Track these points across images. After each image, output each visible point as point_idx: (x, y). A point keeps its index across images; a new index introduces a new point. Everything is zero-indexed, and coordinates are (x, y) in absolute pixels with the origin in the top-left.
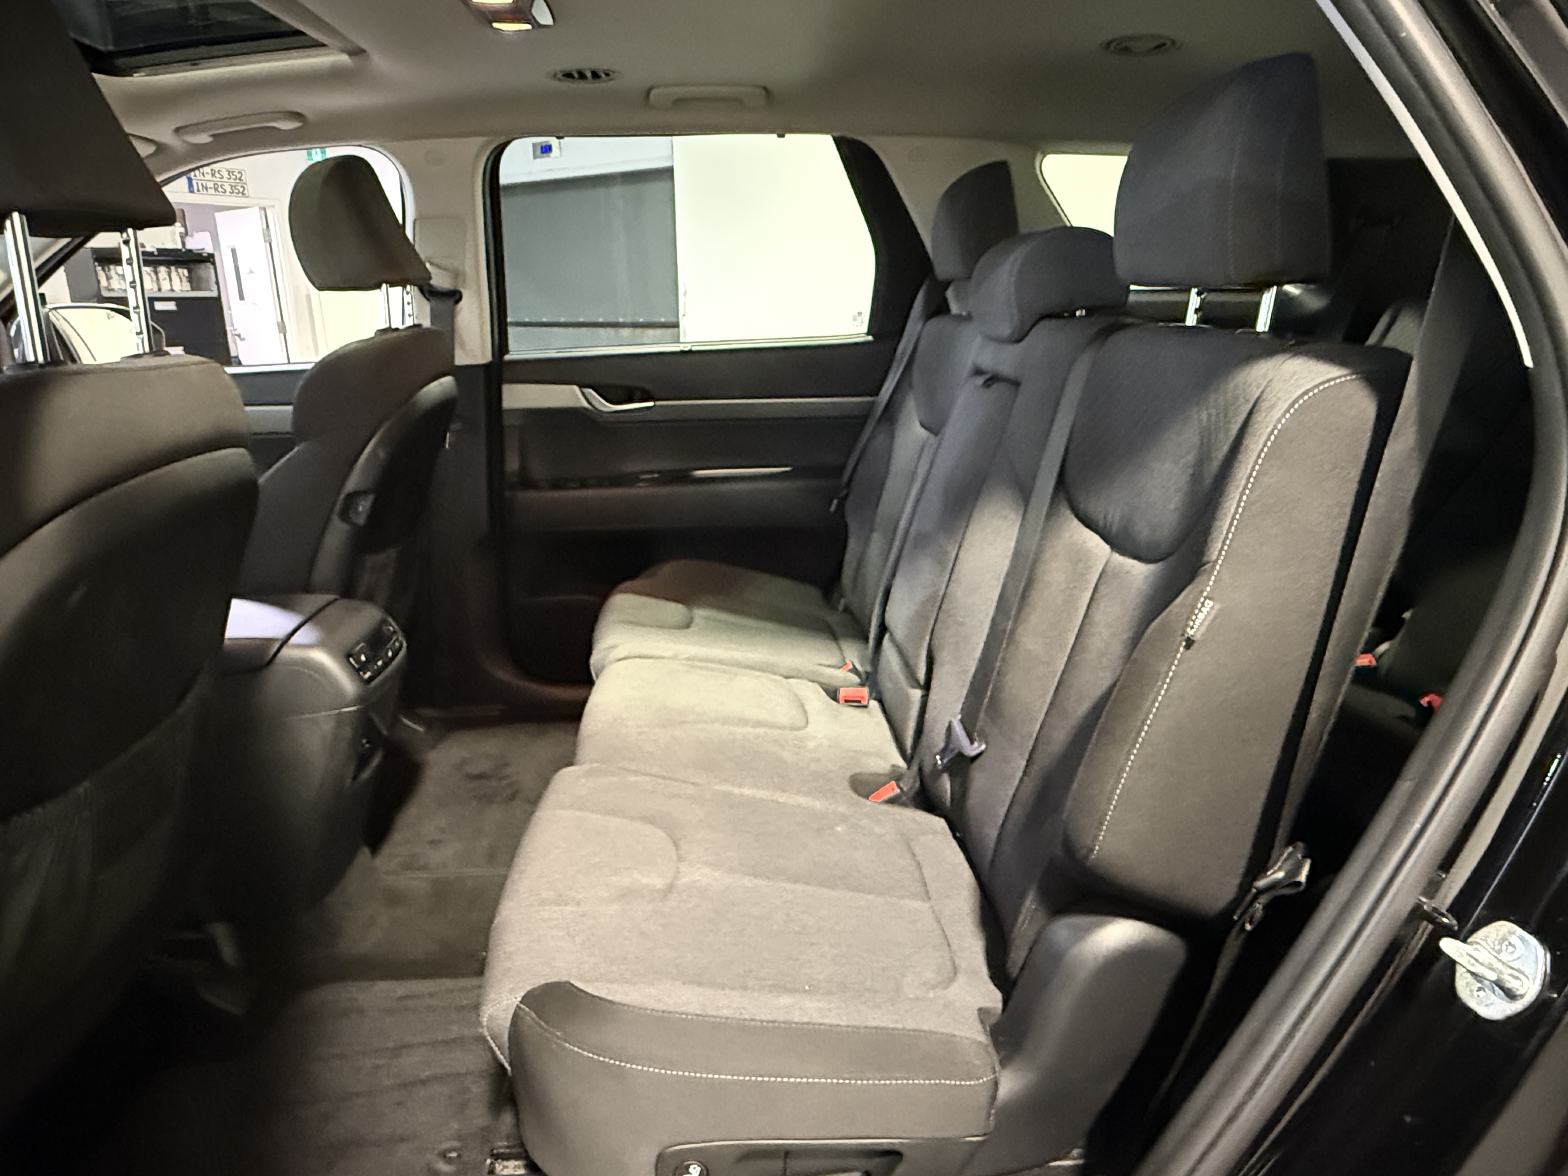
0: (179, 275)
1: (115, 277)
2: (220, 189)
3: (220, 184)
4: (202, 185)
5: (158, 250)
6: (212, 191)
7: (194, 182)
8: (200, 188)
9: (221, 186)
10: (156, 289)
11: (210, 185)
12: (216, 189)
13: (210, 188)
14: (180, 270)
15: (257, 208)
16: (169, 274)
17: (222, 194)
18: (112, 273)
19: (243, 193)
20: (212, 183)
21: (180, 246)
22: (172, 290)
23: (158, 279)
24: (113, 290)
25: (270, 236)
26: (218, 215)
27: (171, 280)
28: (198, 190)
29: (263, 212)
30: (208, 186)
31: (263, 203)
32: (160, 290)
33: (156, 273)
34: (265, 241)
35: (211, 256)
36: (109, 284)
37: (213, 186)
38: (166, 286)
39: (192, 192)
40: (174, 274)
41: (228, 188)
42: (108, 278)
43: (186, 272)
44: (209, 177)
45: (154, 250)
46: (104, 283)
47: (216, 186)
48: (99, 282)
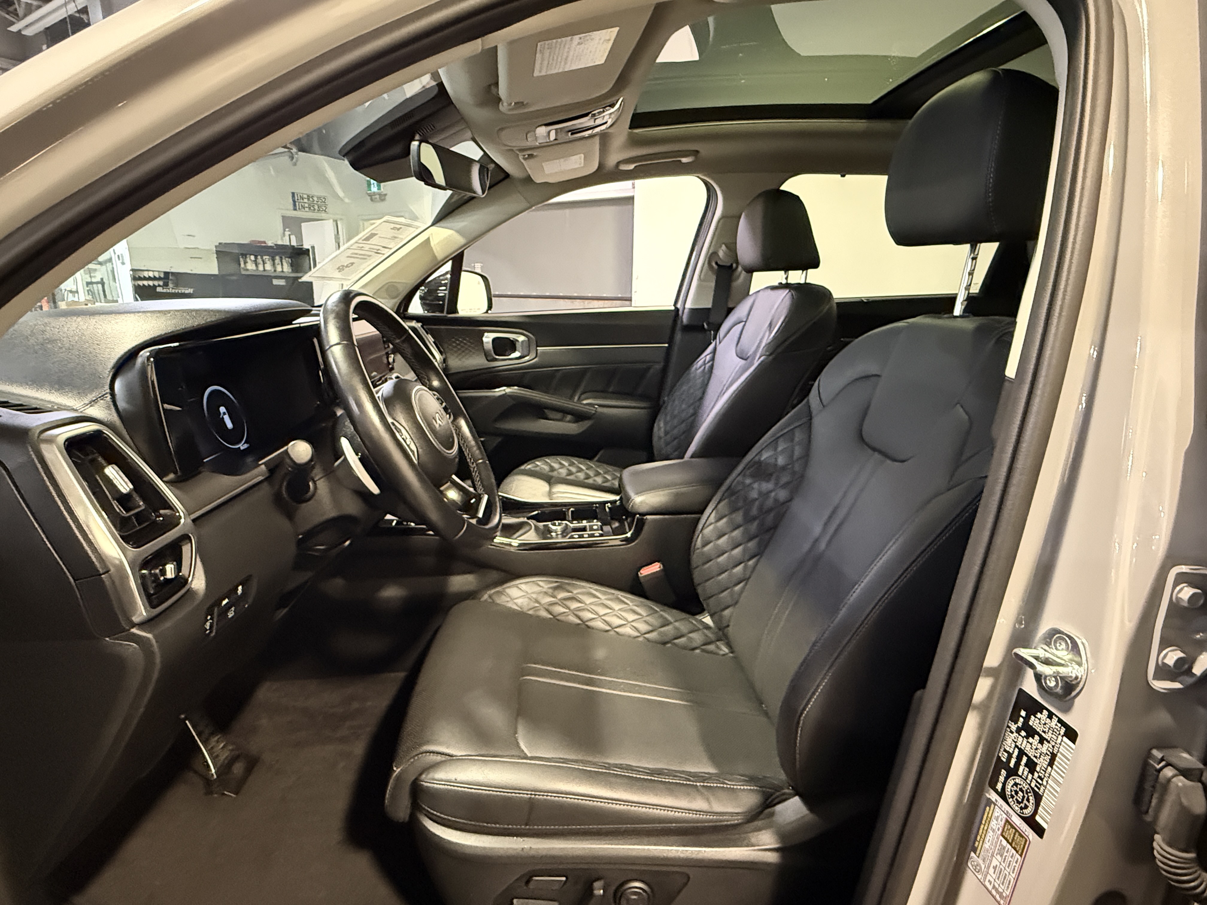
0: (287, 262)
1: (249, 262)
4: (302, 205)
6: (307, 209)
7: (297, 204)
8: (301, 207)
9: (313, 206)
10: (273, 270)
11: (306, 205)
12: (310, 208)
13: (306, 207)
14: (287, 259)
15: (331, 221)
16: (281, 261)
17: (313, 211)
18: (248, 260)
19: (325, 211)
21: (288, 244)
22: (282, 271)
23: (274, 265)
24: (247, 270)
25: (339, 238)
26: (304, 225)
27: (281, 265)
28: (299, 209)
29: (335, 223)
31: (336, 217)
32: (275, 271)
33: (273, 260)
34: (336, 242)
35: (308, 250)
36: (245, 266)
38: (279, 268)
39: (295, 209)
40: (284, 260)
41: (316, 207)
42: (245, 263)
43: (290, 260)
44: (306, 200)
45: (272, 245)
46: (242, 265)
47: (310, 206)
48: (240, 265)
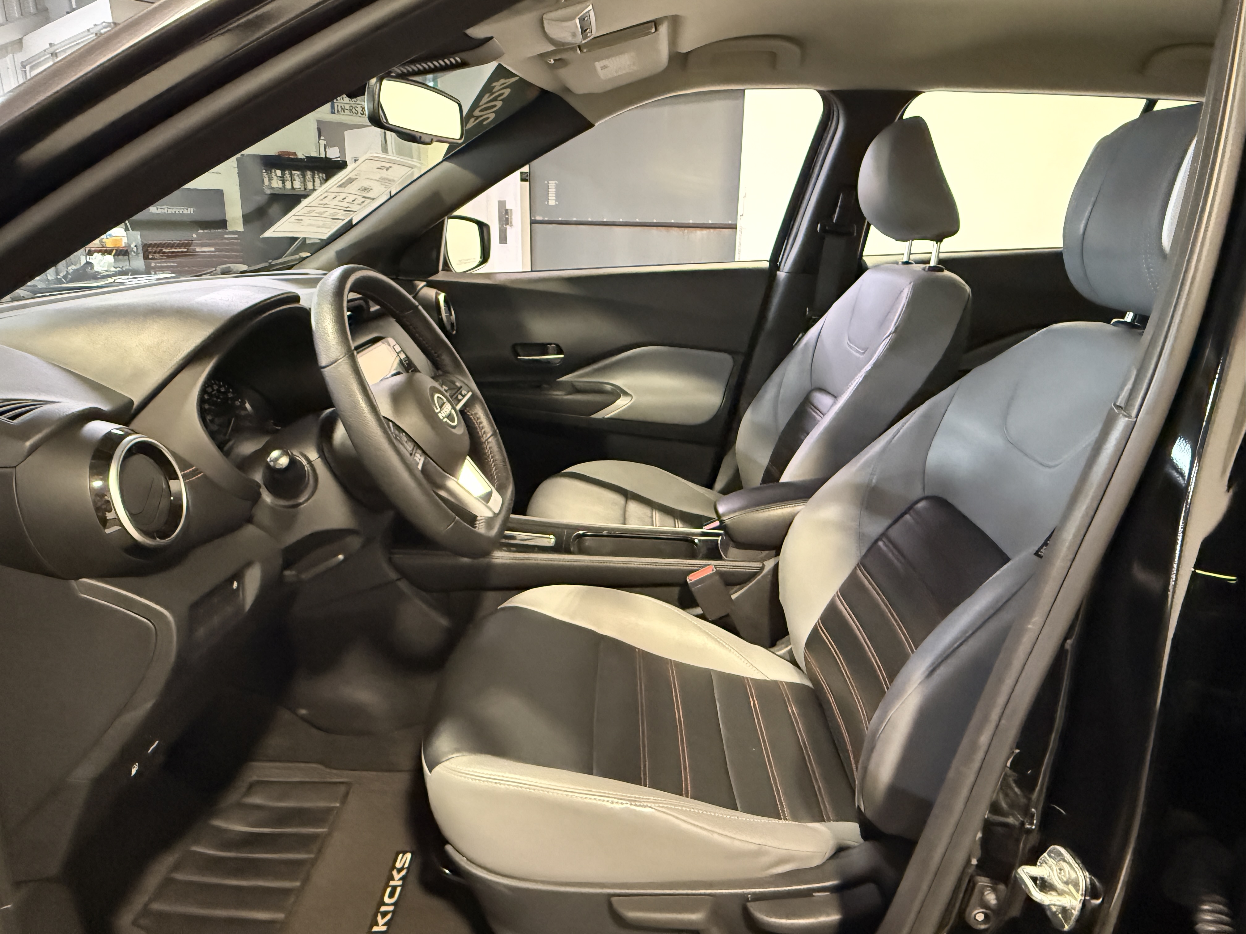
0: (319, 178)
1: (275, 178)
2: (354, 110)
3: (354, 106)
4: (341, 106)
5: (306, 157)
6: (347, 112)
7: (336, 105)
8: (340, 109)
9: (356, 108)
10: (303, 189)
12: (351, 111)
13: (347, 109)
14: (321, 175)
16: (313, 178)
17: (354, 114)
18: (273, 174)
20: (350, 105)
21: (323, 156)
23: (305, 181)
24: (273, 188)
26: (347, 134)
27: (314, 181)
28: (338, 111)
30: (346, 108)
32: (305, 189)
33: (304, 176)
36: (270, 183)
37: (348, 108)
38: (310, 186)
39: (333, 113)
40: (316, 176)
41: (359, 110)
42: (270, 179)
43: (324, 176)
45: (303, 157)
46: (266, 182)
47: (351, 108)
48: (263, 182)
